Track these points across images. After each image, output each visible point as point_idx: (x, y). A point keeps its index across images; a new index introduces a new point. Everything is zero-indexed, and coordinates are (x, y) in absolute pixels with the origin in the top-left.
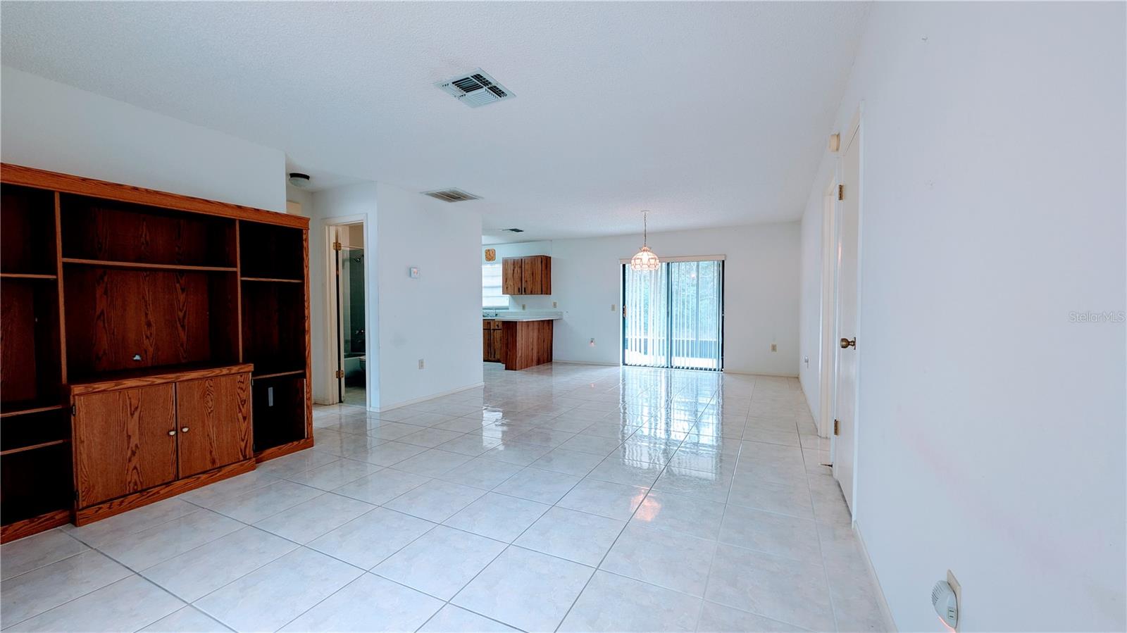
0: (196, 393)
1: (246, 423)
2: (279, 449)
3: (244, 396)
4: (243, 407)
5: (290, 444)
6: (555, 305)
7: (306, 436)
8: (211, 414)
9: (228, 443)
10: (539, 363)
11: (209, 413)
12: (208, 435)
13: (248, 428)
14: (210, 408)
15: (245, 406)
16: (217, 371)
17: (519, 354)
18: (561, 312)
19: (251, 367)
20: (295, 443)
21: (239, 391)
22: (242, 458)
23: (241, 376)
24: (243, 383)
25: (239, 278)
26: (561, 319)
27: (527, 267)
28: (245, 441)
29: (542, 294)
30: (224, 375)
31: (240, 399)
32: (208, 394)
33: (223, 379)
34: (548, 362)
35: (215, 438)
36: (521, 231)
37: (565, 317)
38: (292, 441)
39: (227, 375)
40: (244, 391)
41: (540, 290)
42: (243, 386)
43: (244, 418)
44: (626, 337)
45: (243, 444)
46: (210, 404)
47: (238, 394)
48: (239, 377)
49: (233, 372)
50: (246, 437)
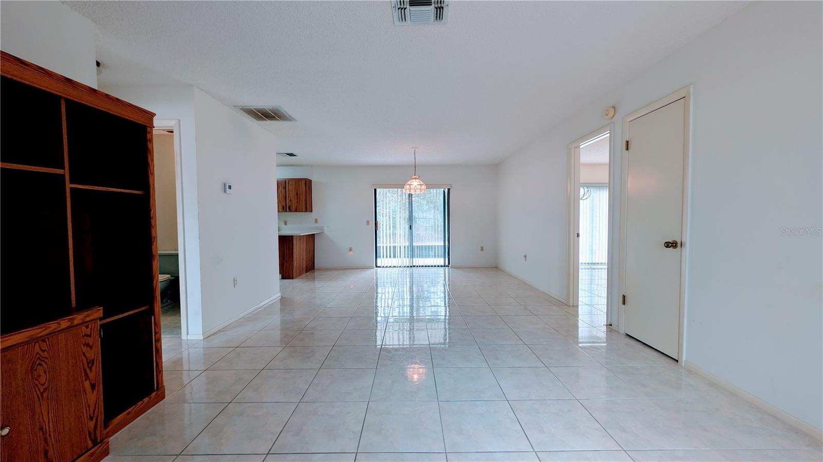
0: (19, 367)
1: (95, 392)
2: (128, 414)
3: (91, 354)
4: (91, 370)
5: (141, 402)
6: (316, 221)
7: (156, 389)
8: (45, 395)
9: (70, 430)
10: (307, 271)
11: (42, 394)
12: (41, 429)
13: (98, 398)
14: (43, 385)
15: (94, 368)
16: (53, 326)
17: (295, 266)
18: (323, 227)
19: (98, 312)
20: (146, 400)
21: (85, 349)
22: (90, 443)
23: (87, 327)
24: (89, 336)
25: (69, 186)
26: (323, 233)
27: (291, 188)
28: (94, 420)
29: (306, 211)
30: (63, 329)
31: (87, 360)
32: (40, 364)
33: (62, 337)
34: (312, 269)
35: (52, 429)
36: (295, 156)
37: (326, 230)
38: (141, 399)
39: (69, 328)
40: (91, 348)
41: (304, 208)
42: (90, 341)
43: (93, 386)
44: (378, 245)
45: (92, 424)
46: (43, 379)
47: (84, 354)
48: (84, 328)
49: (76, 322)
50: (96, 411)
